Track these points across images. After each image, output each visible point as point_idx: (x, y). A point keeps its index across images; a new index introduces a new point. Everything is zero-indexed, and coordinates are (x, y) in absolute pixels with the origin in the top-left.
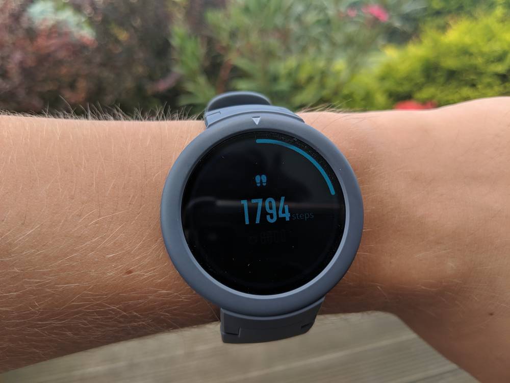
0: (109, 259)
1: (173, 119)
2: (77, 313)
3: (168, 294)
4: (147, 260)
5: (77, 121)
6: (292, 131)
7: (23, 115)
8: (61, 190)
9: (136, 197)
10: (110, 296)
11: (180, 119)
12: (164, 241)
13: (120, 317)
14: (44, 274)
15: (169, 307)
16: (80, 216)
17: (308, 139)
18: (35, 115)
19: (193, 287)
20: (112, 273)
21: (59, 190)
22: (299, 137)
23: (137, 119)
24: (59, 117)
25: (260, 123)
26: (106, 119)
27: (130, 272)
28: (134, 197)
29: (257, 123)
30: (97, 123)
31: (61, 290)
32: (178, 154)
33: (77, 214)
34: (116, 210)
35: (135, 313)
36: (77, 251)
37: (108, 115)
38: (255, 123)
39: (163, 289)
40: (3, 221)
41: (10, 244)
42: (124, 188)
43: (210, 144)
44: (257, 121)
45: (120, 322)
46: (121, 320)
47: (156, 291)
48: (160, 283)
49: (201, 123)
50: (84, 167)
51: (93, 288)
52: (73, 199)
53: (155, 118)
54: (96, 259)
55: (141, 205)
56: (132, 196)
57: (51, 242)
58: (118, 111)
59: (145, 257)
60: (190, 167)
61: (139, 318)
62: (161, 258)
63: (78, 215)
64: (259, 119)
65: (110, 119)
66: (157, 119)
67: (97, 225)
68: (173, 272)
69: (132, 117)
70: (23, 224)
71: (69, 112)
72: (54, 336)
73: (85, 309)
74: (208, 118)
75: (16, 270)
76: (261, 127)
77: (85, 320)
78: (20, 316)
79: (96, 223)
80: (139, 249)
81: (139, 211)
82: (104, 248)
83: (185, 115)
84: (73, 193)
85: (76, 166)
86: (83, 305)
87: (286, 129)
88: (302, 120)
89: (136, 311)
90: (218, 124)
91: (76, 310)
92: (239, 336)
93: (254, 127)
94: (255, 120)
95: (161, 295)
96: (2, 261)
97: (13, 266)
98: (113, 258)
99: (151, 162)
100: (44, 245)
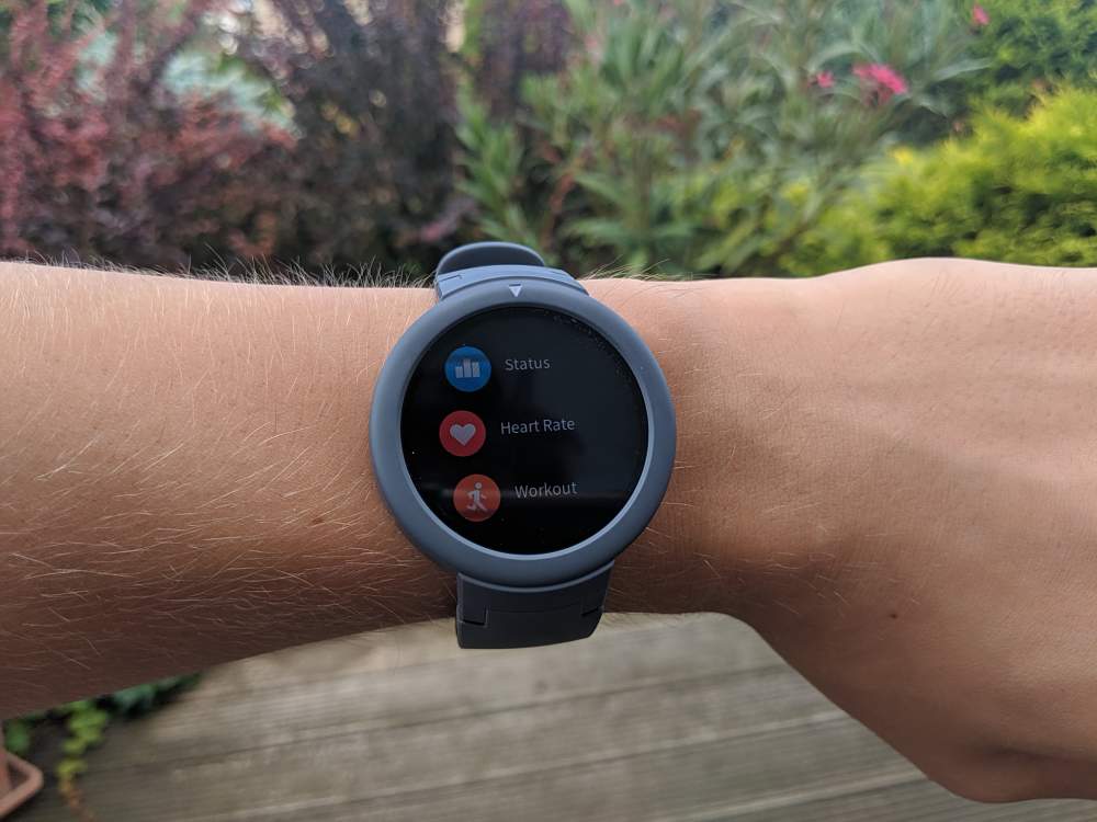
0: (288, 499)
2: (235, 585)
3: (377, 557)
4: (345, 503)
6: (570, 309)
8: (216, 391)
9: (331, 406)
10: (289, 556)
12: (374, 473)
13: (303, 594)
14: (188, 519)
15: (378, 580)
16: (244, 432)
17: (593, 321)
18: (165, 273)
20: (291, 521)
21: (212, 391)
22: (580, 317)
25: (521, 293)
27: (320, 520)
28: (327, 405)
29: (516, 294)
31: (213, 545)
32: (395, 342)
33: (241, 428)
34: (299, 424)
35: (325, 589)
36: (239, 485)
38: (513, 295)
39: (370, 549)
40: (127, 436)
41: (136, 472)
42: (311, 391)
43: (446, 324)
44: (516, 291)
45: (301, 603)
46: (303, 599)
47: (360, 552)
48: (366, 539)
49: (429, 292)
50: (251, 358)
51: (262, 545)
54: (268, 499)
55: (337, 419)
56: (323, 403)
59: (342, 498)
60: (415, 358)
61: (332, 597)
62: (369, 500)
63: (241, 431)
64: (519, 288)
67: (271, 446)
68: (383, 522)
69: (321, 282)
70: (158, 442)
74: (441, 284)
75: (146, 513)
76: (521, 300)
77: (246, 597)
78: (145, 589)
79: (268, 443)
80: (334, 485)
81: (335, 427)
82: (281, 481)
83: (404, 279)
84: (234, 397)
85: (239, 355)
87: (561, 305)
88: (585, 292)
89: (324, 585)
90: (456, 295)
91: (233, 580)
92: (485, 626)
93: (511, 300)
94: (512, 288)
95: (367, 558)
96: (123, 499)
97: (141, 506)
98: (294, 497)
99: (353, 352)
100: (190, 475)
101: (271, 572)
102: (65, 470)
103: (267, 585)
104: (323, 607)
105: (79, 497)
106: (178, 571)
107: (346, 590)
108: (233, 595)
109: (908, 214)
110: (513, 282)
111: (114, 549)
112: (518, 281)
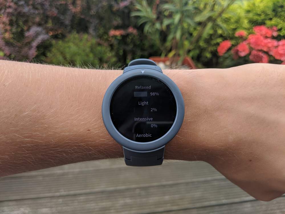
0: (81, 124)
1: (112, 69)
2: (68, 146)
4: (96, 126)
5: (73, 68)
7: (53, 65)
9: (94, 100)
10: (81, 139)
11: (114, 69)
15: (104, 146)
16: (72, 106)
18: (57, 65)
19: (115, 139)
20: (82, 130)
22: (160, 79)
23: (97, 69)
24: (66, 67)
26: (85, 68)
28: (93, 100)
30: (81, 69)
31: (62, 135)
36: (69, 120)
37: (85, 67)
39: (102, 138)
41: (44, 115)
42: (89, 96)
44: (143, 72)
46: (85, 150)
47: (99, 139)
48: (101, 136)
50: (75, 87)
51: (74, 136)
52: (69, 99)
53: (104, 69)
54: (76, 124)
55: (96, 104)
56: (92, 100)
57: (60, 116)
58: (90, 65)
59: (96, 125)
61: (92, 150)
62: (102, 126)
63: (71, 106)
65: (86, 68)
66: (105, 69)
67: (78, 110)
70: (50, 108)
71: (70, 65)
72: (58, 155)
73: (71, 144)
76: (144, 74)
77: (71, 149)
79: (78, 109)
81: (95, 106)
82: (80, 120)
84: (69, 97)
86: (70, 142)
88: (162, 72)
89: (90, 147)
91: (67, 144)
92: (131, 160)
93: (142, 74)
94: (142, 71)
95: (101, 141)
96: (41, 122)
97: (45, 124)
98: (83, 124)
99: (101, 87)
100: (57, 117)
101: (76, 143)
102: (27, 114)
103: (76, 146)
104: (90, 153)
105: (30, 121)
106: (54, 141)
107: (97, 148)
108: (67, 148)
109: (255, 12)
110: (143, 69)
111: (38, 134)
112: (144, 69)
